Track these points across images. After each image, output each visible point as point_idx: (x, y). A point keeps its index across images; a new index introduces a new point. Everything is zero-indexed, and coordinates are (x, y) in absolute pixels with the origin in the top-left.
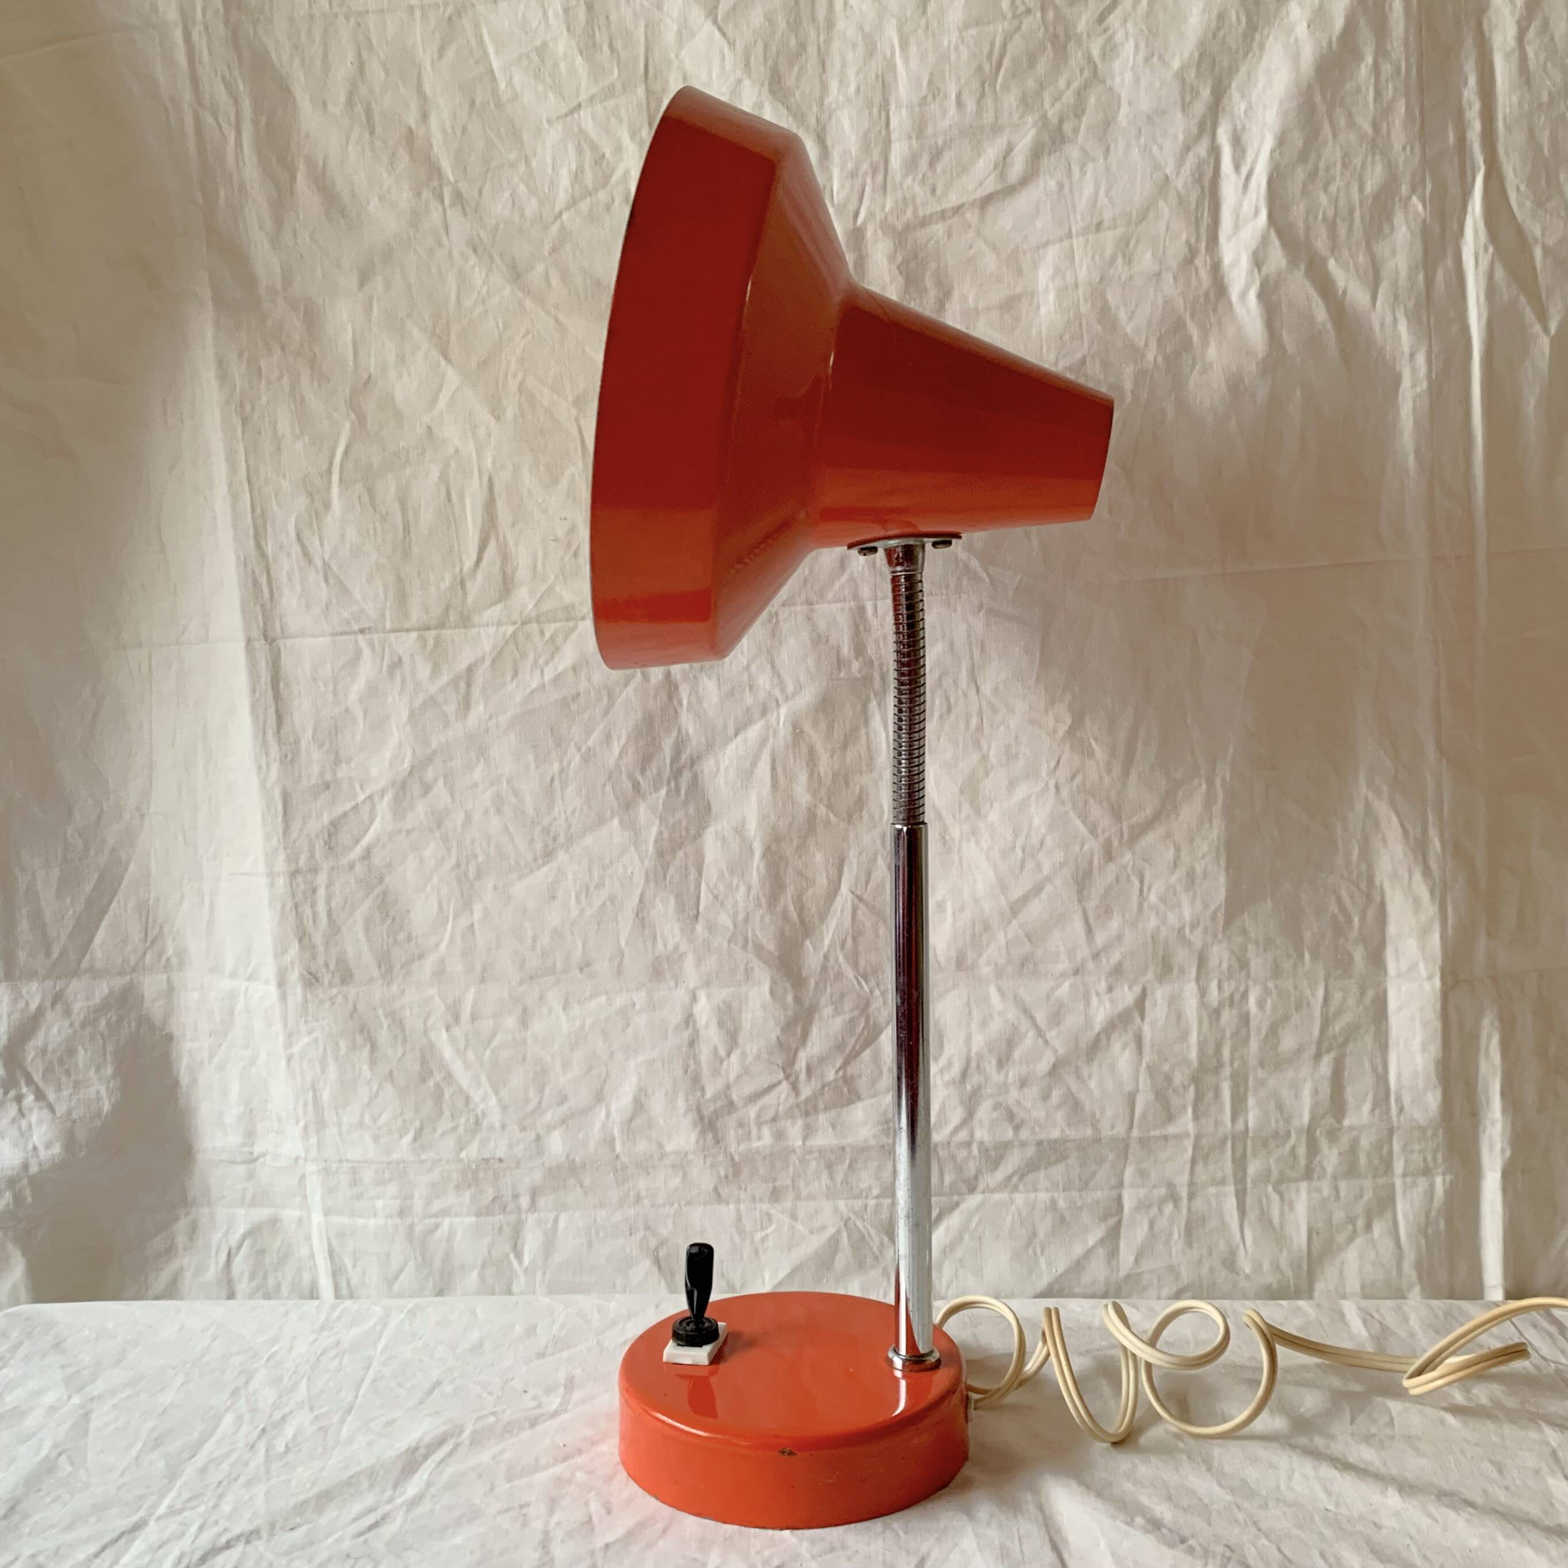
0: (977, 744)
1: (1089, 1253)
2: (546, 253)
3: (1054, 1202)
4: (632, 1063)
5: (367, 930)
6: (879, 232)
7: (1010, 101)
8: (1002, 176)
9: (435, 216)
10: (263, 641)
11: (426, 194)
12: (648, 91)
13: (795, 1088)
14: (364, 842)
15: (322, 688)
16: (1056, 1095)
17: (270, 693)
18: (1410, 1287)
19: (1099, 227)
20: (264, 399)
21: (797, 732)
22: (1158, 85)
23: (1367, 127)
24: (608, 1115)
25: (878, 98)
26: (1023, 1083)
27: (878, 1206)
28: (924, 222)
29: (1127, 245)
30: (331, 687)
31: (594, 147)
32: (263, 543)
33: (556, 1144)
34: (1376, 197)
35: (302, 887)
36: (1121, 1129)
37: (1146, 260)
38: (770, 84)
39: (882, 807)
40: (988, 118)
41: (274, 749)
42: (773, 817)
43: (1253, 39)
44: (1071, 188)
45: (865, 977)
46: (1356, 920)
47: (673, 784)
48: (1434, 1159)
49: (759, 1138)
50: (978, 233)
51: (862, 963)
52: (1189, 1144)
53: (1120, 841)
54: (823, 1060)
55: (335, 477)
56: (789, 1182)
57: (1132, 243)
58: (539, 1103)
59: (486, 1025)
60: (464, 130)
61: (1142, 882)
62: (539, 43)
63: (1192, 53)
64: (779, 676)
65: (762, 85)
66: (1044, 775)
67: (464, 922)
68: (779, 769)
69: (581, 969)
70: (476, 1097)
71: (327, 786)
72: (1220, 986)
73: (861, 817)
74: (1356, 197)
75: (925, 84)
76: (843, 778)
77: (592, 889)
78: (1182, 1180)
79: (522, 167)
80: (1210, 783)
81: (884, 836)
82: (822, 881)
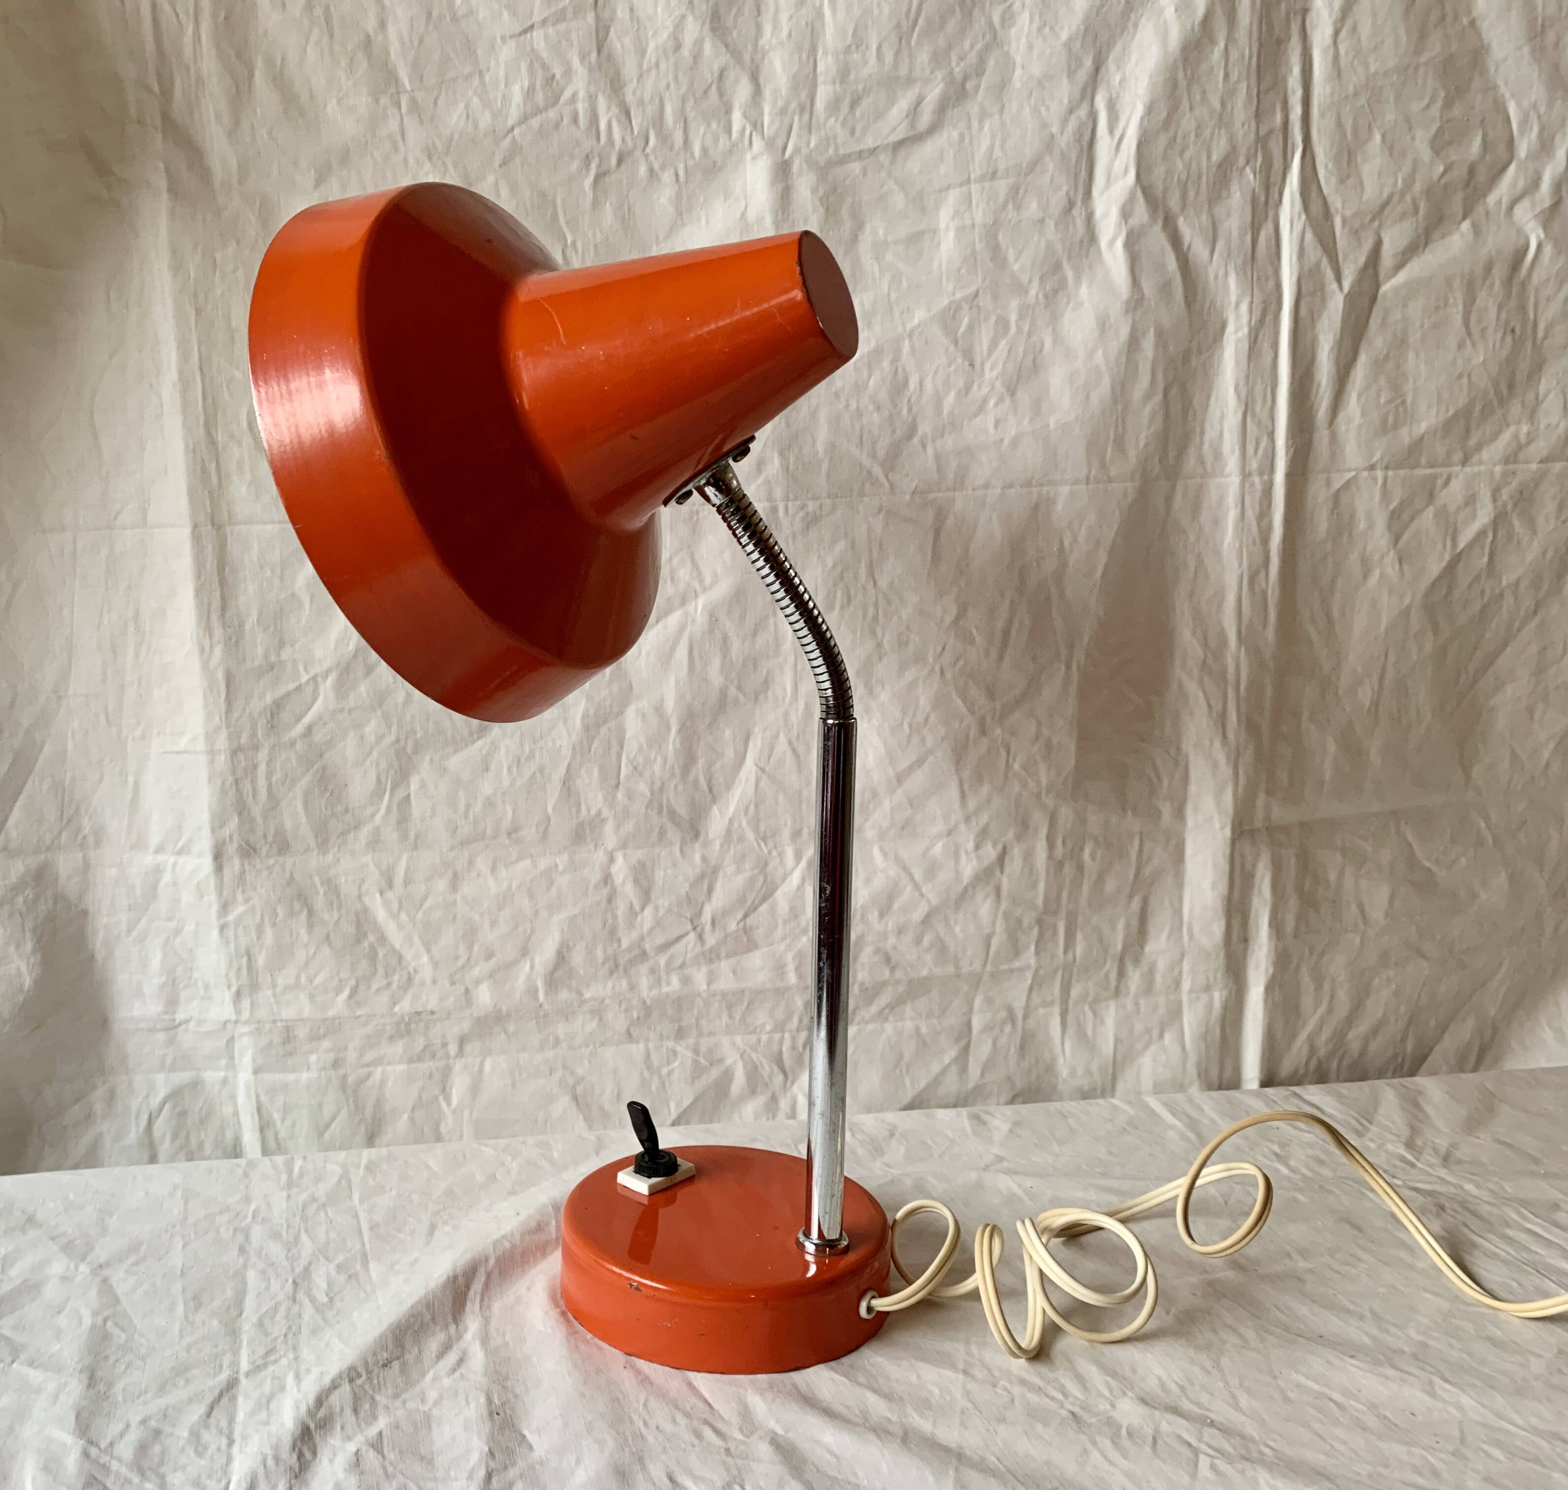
0: (873, 633)
1: (944, 1071)
2: (496, 165)
3: (918, 1029)
4: (555, 919)
5: (306, 804)
6: (805, 166)
7: (923, 57)
8: (912, 124)
9: (393, 124)
10: (210, 527)
11: (384, 100)
12: (598, 19)
13: (701, 937)
14: (307, 720)
15: (268, 574)
16: (927, 939)
17: (216, 579)
18: (1191, 1083)
19: (994, 175)
20: (219, 291)
21: (713, 620)
22: (1048, 51)
23: (1217, 105)
24: (532, 967)
25: (807, 45)
26: (900, 931)
27: (770, 1041)
28: (844, 160)
29: (1017, 192)
30: (278, 573)
31: (545, 67)
32: (214, 432)
33: (484, 996)
34: (1220, 166)
35: (243, 763)
36: (977, 966)
37: (1033, 208)
38: (711, 22)
39: (785, 689)
40: (903, 71)
41: (218, 632)
42: (688, 697)
43: (1129, 18)
44: (971, 140)
45: (764, 839)
46: (1166, 782)
48: (1215, 978)
49: (668, 984)
50: (889, 173)
51: (762, 827)
52: (1029, 976)
53: (993, 719)
54: (727, 912)
56: (693, 1021)
57: (1021, 192)
58: (469, 959)
59: (419, 889)
60: (421, 41)
61: (1008, 754)
63: (1078, 27)
64: (698, 569)
65: (704, 23)
66: (931, 660)
67: (400, 794)
68: (696, 653)
69: (509, 834)
70: (408, 955)
71: (271, 667)
72: (1064, 842)
73: (766, 698)
74: (1204, 164)
75: (850, 34)
76: (752, 662)
77: (522, 761)
78: (1019, 1005)
79: (476, 81)
81: (786, 715)
82: (730, 754)
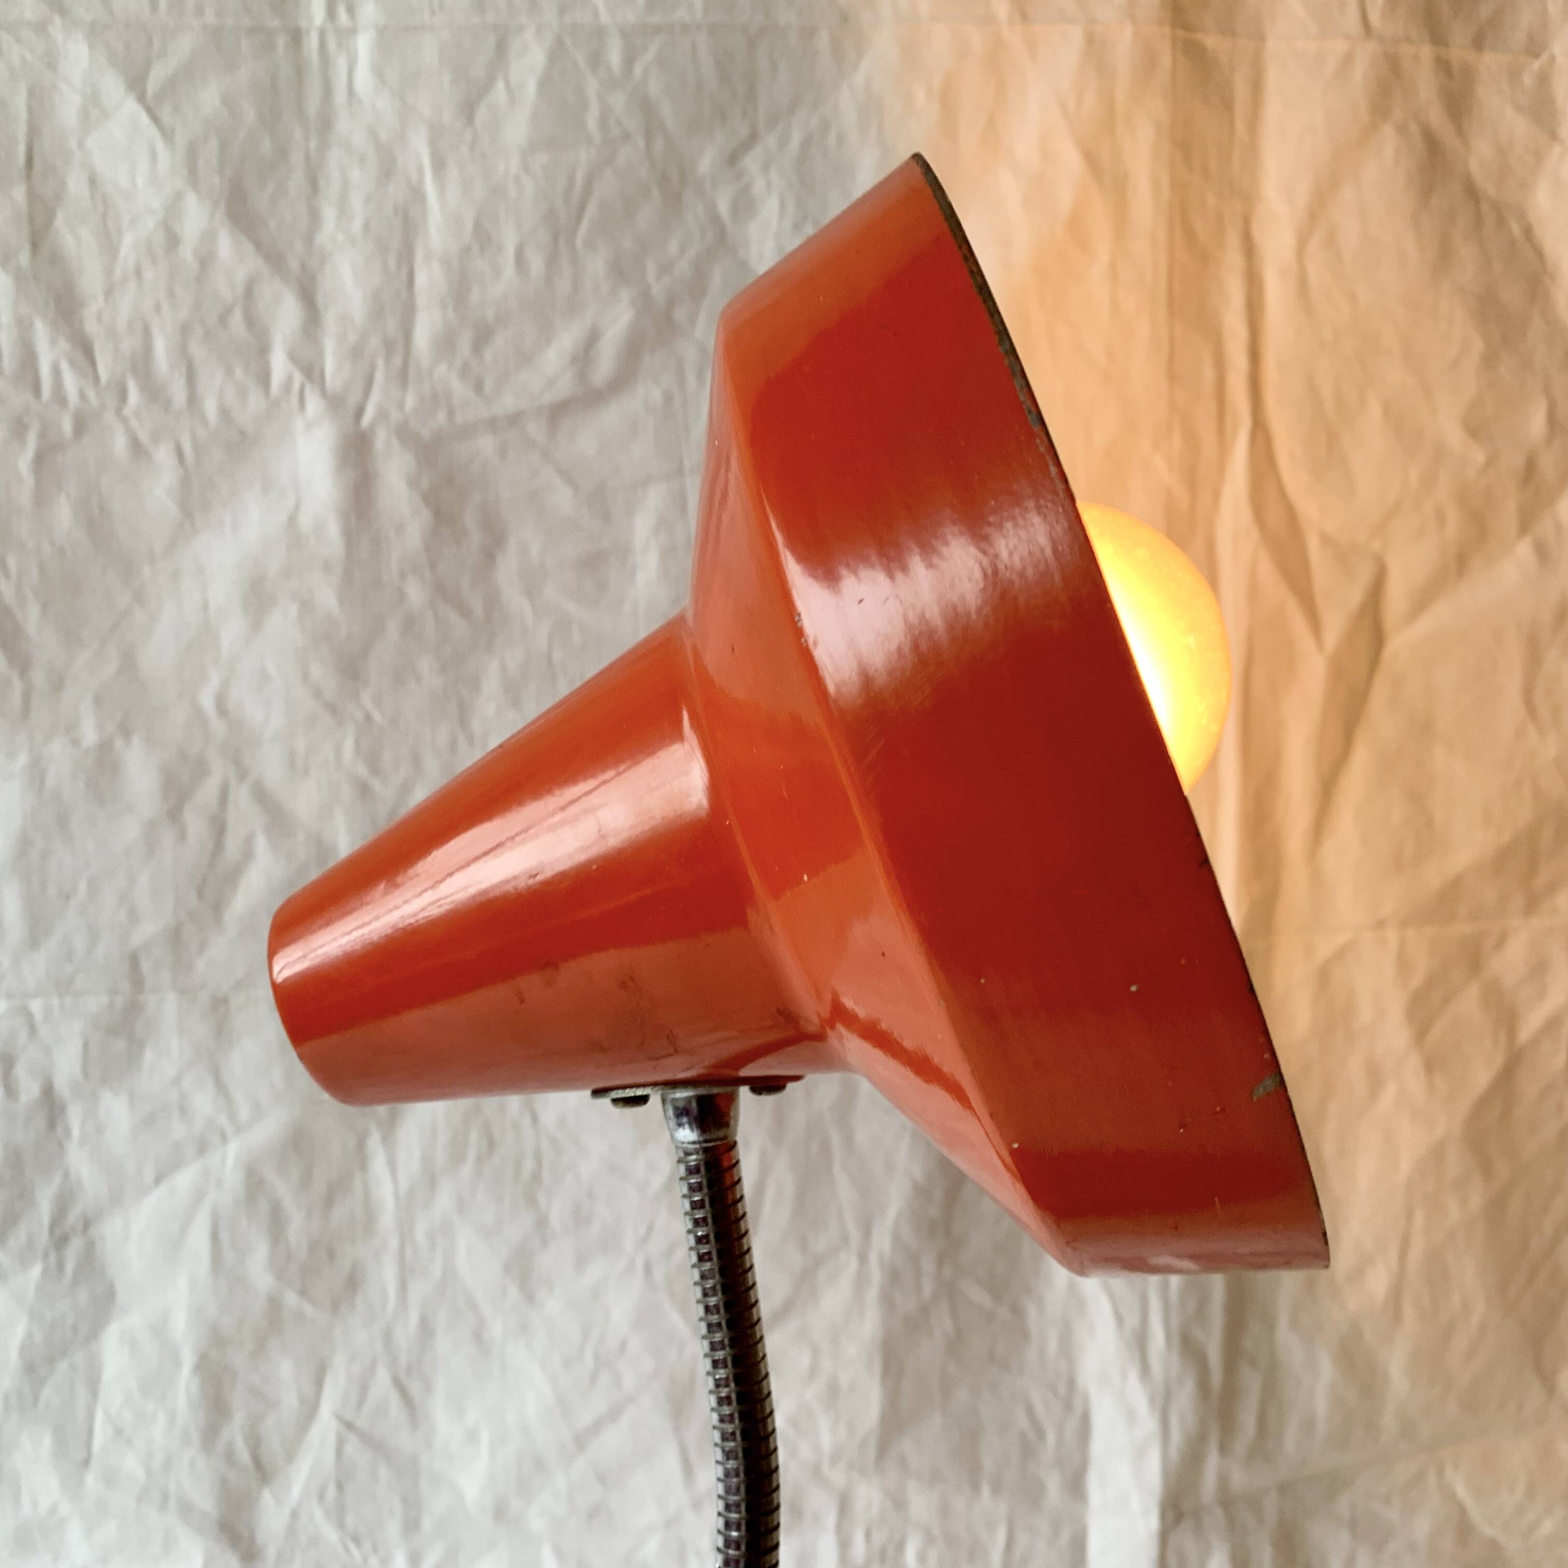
0: (531, 1201)
6: (397, 444)
8: (582, 376)
12: (33, 196)
21: (254, 1181)
25: (396, 242)
28: (465, 432)
38: (229, 205)
40: (563, 287)
44: (684, 403)
45: (357, 1540)
46: (1051, 1438)
47: (52, 1259)
50: (546, 456)
51: (350, 1520)
64: (226, 1094)
66: (627, 1246)
68: (224, 1236)
72: (868, 1535)
80: (863, 1259)
81: (388, 1336)
82: (290, 1401)
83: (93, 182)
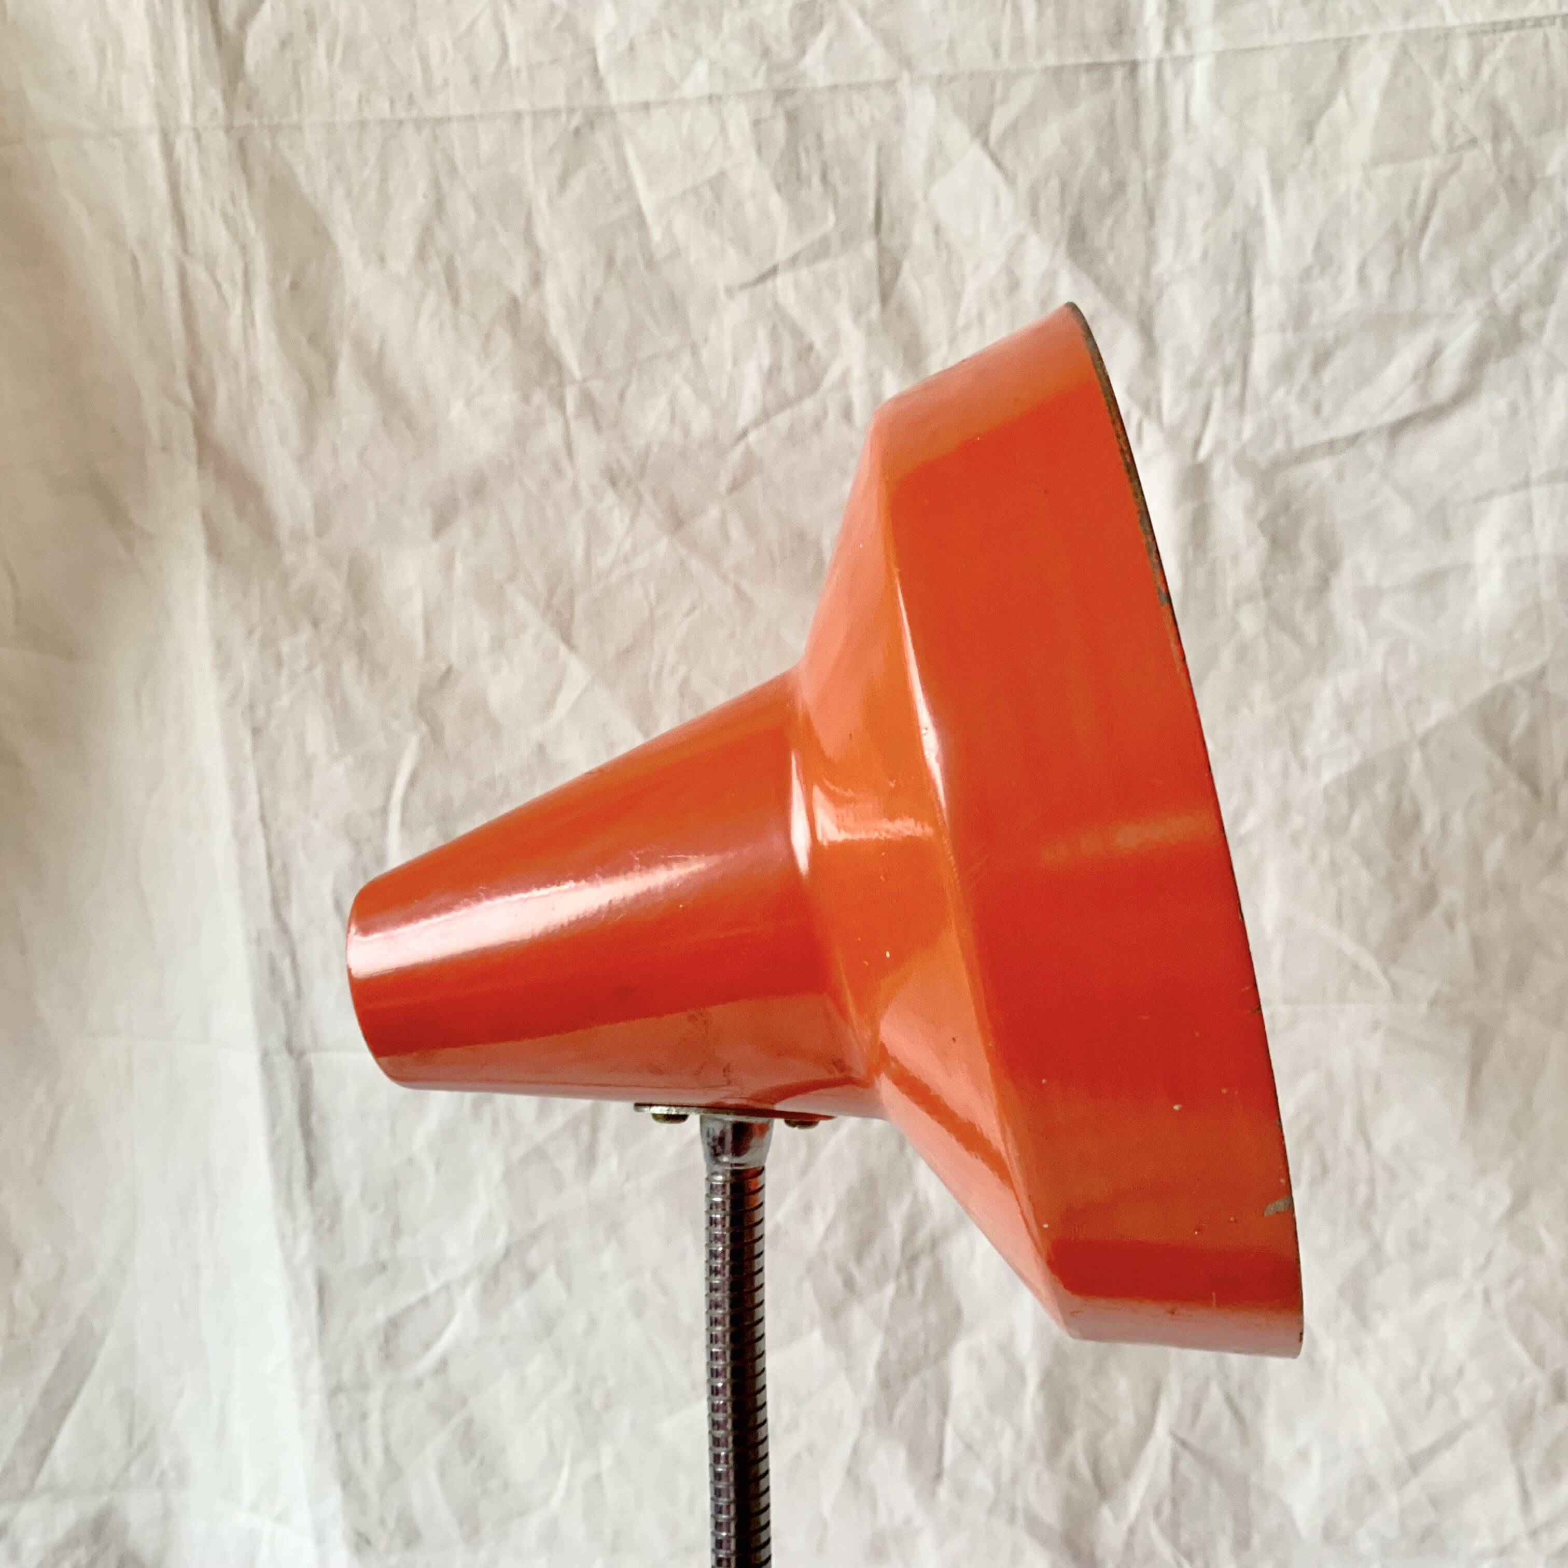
2: (723, 490)
6: (1233, 471)
7: (1442, 278)
8: (1424, 392)
9: (552, 433)
10: (286, 1056)
11: (538, 397)
12: (882, 250)
14: (439, 1348)
15: (374, 1127)
17: (297, 1131)
20: (286, 700)
25: (1235, 269)
28: (1303, 456)
31: (797, 332)
32: (285, 913)
35: (347, 1410)
38: (1070, 243)
41: (304, 1212)
44: (1531, 412)
47: (904, 1279)
50: (1385, 475)
55: (395, 818)
60: (598, 301)
62: (712, 172)
65: (1056, 244)
75: (1310, 248)
79: (686, 360)
83: (937, 230)
